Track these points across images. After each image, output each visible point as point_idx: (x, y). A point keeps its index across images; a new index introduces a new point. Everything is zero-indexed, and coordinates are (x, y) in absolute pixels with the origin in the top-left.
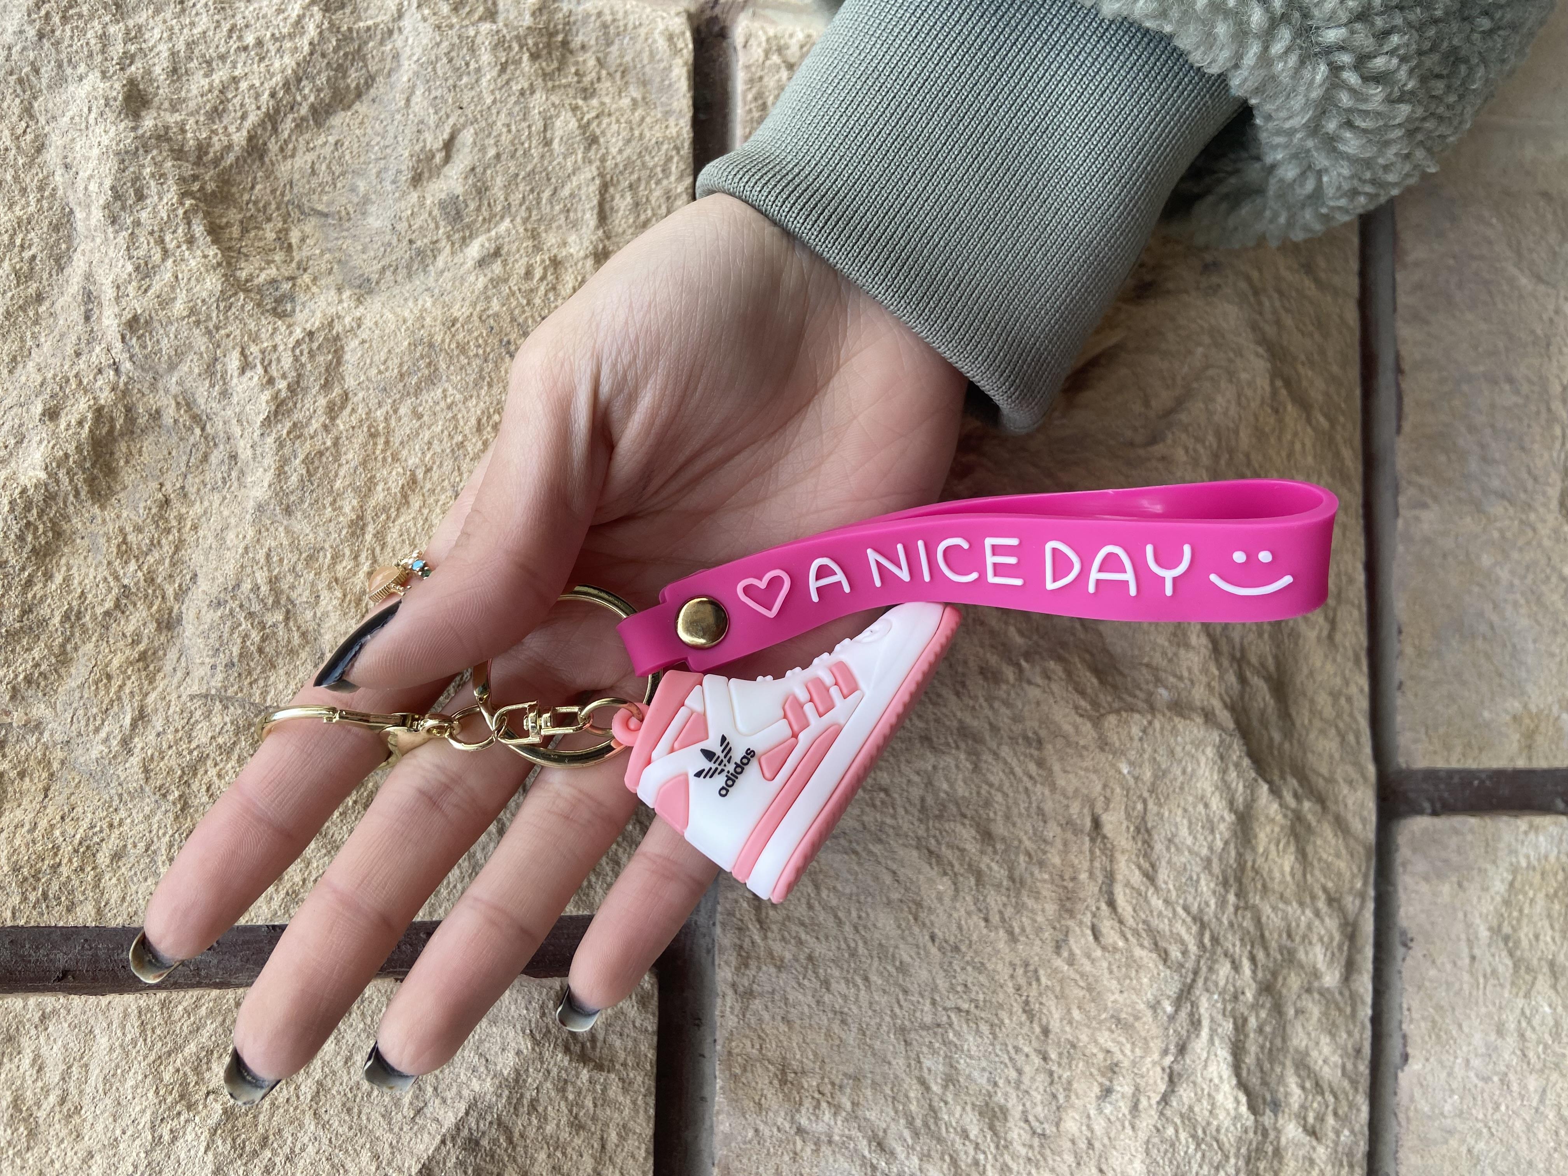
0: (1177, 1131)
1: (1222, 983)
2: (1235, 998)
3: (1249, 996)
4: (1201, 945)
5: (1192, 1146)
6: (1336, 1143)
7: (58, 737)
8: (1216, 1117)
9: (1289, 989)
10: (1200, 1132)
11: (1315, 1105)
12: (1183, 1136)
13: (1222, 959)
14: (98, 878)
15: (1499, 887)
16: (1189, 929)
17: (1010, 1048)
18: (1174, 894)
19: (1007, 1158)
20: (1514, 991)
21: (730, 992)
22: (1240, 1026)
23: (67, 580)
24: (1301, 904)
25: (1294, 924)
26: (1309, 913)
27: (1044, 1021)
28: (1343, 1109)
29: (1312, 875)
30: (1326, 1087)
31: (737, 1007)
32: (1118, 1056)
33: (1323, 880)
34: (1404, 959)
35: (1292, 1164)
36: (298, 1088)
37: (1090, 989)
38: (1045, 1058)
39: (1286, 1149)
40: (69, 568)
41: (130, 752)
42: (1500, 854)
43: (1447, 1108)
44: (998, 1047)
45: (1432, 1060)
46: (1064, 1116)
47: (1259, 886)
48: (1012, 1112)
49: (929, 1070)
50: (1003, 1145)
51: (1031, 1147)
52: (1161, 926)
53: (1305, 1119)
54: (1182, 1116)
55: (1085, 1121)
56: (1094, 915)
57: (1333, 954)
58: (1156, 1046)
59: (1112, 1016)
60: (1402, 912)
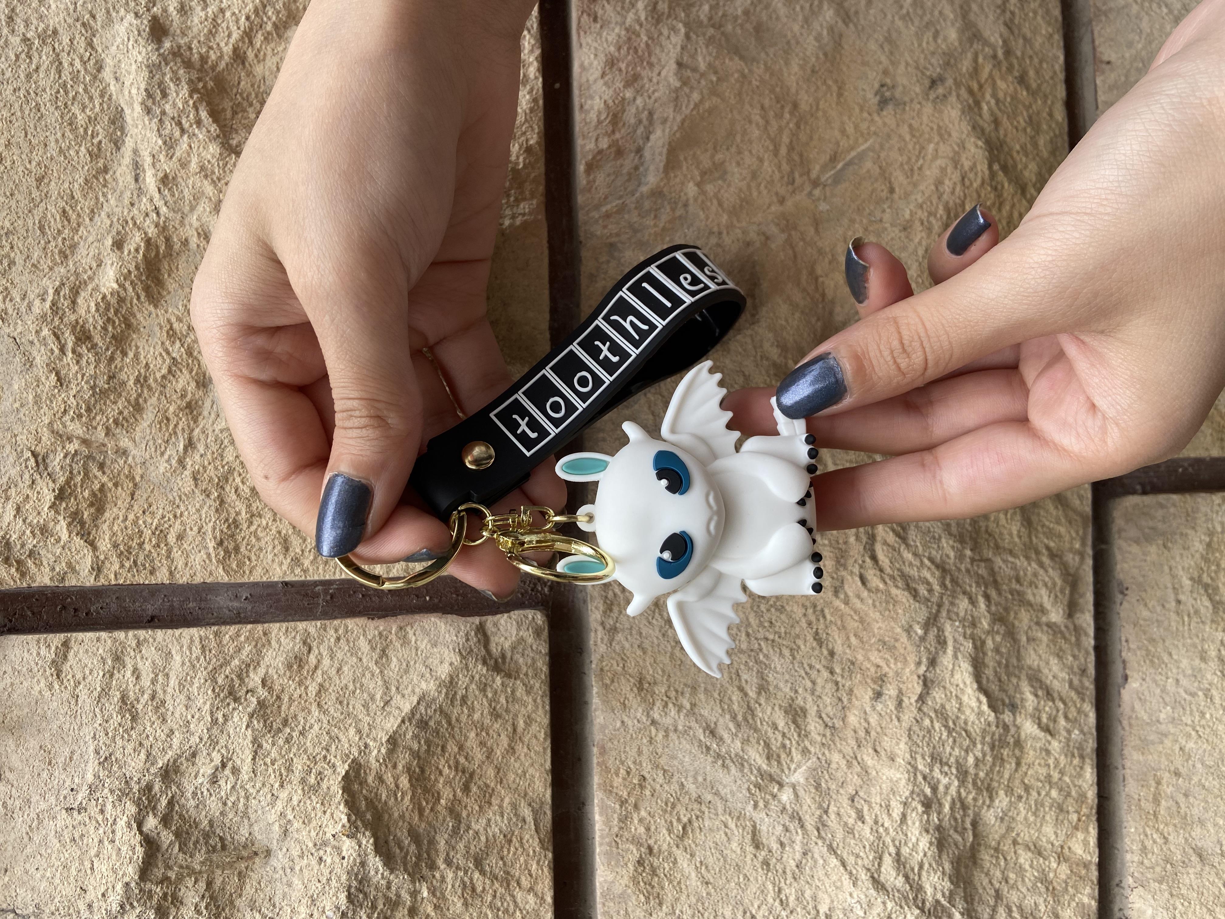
0: (932, 722)
1: (962, 614)
2: (974, 625)
3: (985, 624)
4: (943, 585)
5: (945, 734)
6: (1068, 740)
7: (138, 460)
8: (963, 713)
9: (1021, 621)
10: (951, 724)
11: (1047, 709)
12: (937, 725)
13: (961, 596)
14: (169, 551)
15: (1198, 546)
16: (933, 574)
17: (805, 665)
18: (920, 548)
19: (807, 743)
20: (1214, 626)
21: (600, 628)
22: (979, 646)
23: (136, 355)
24: (1027, 558)
25: (1022, 573)
26: (1034, 565)
27: (830, 646)
28: (1072, 713)
29: (1037, 537)
30: (1056, 695)
31: (606, 639)
32: (886, 669)
33: (1046, 541)
34: (1121, 604)
35: (1031, 753)
36: (306, 688)
37: (862, 621)
38: (832, 672)
39: (1025, 741)
40: (137, 347)
41: (184, 468)
42: (1198, 522)
43: (1162, 716)
44: (796, 665)
45: (1148, 679)
46: (848, 714)
47: (992, 545)
48: (809, 711)
49: (746, 681)
50: (803, 734)
51: (824, 735)
52: (912, 572)
53: (1039, 719)
54: (936, 711)
55: (863, 715)
56: (861, 567)
57: (1056, 596)
58: (912, 659)
59: (879, 640)
60: (1118, 567)
